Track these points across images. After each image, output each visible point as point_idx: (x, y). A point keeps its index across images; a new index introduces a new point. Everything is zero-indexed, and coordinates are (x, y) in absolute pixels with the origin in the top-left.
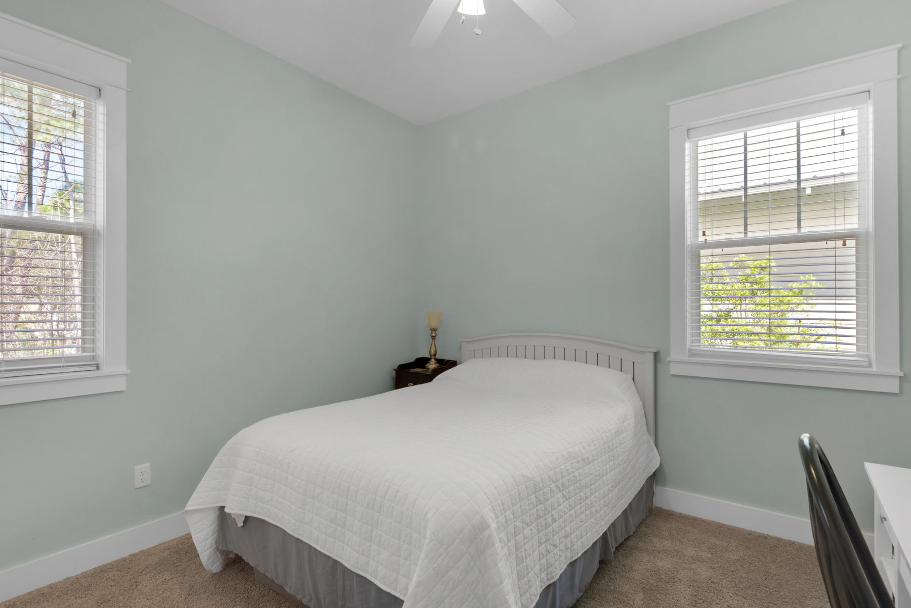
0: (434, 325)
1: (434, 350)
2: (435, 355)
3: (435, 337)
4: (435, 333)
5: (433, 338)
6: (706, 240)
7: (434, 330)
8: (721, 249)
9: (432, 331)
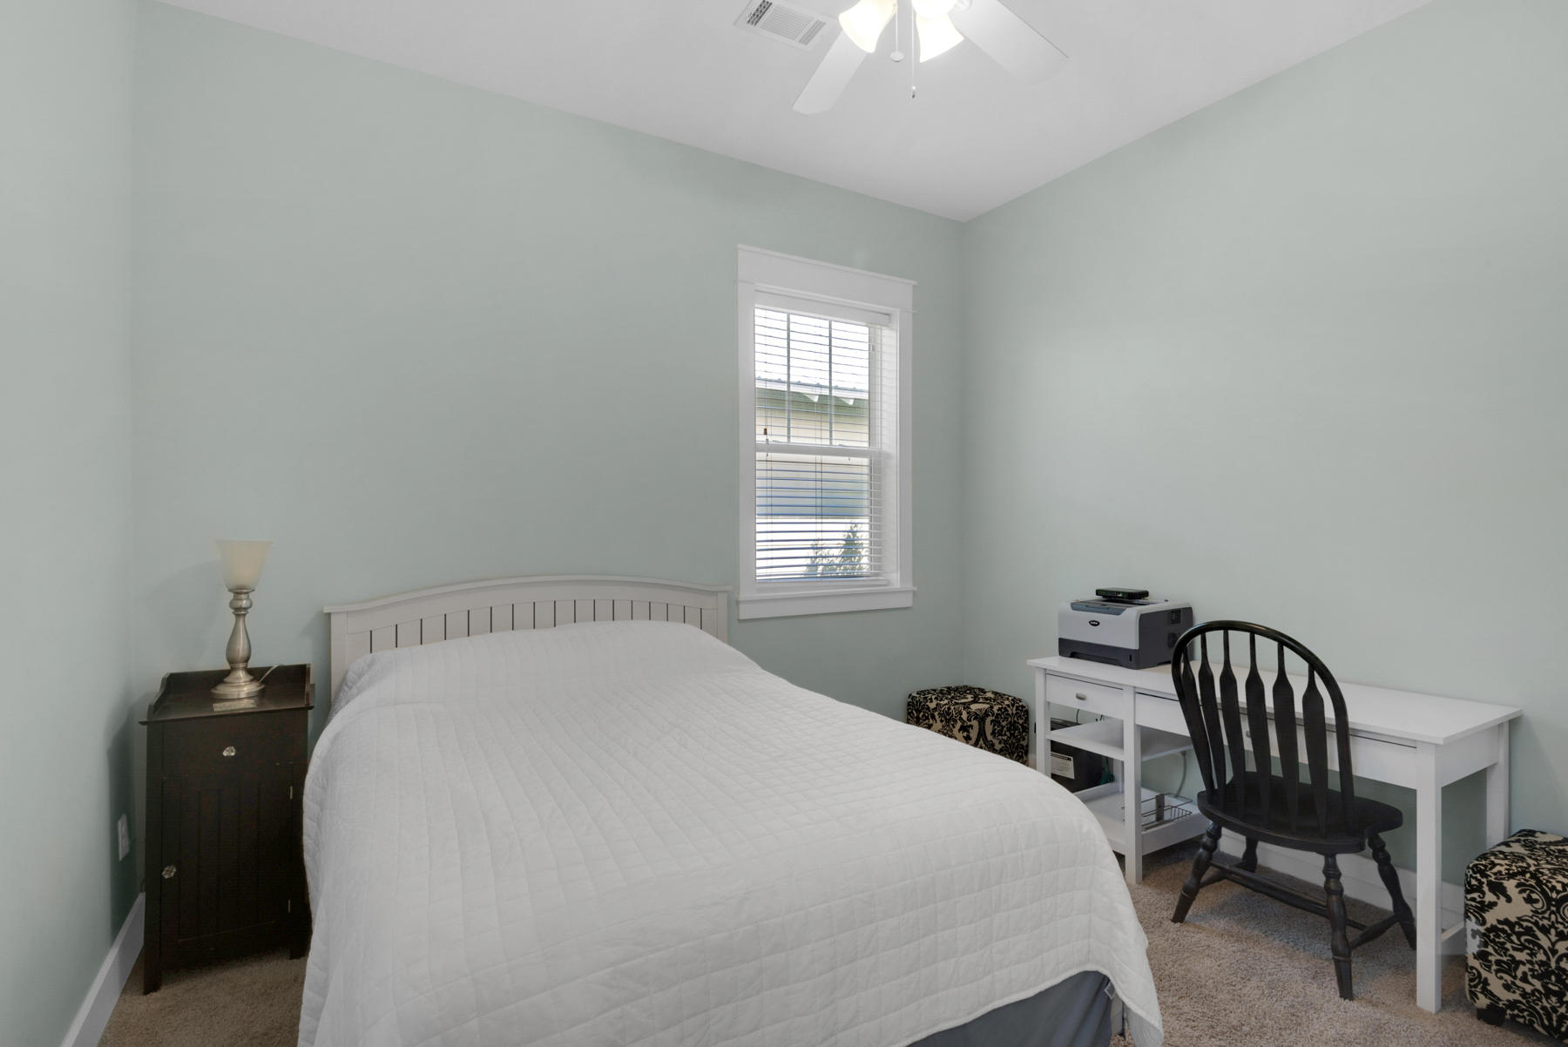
0: (244, 576)
1: (246, 647)
2: (247, 660)
3: (246, 609)
4: (248, 598)
5: (239, 612)
6: (767, 440)
7: (238, 591)
8: (765, 454)
9: (237, 593)
